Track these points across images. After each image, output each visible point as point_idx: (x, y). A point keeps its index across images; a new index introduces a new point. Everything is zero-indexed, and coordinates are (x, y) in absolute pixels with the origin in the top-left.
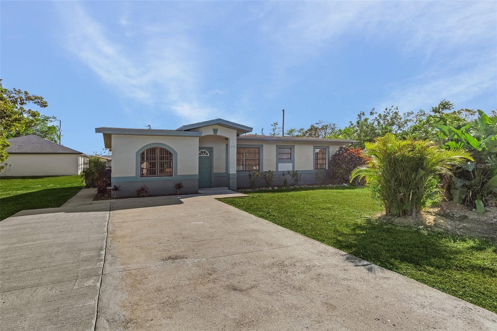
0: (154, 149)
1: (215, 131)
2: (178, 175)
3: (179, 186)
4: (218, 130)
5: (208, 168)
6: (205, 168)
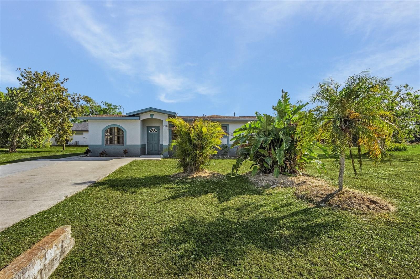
0: (112, 128)
1: (152, 115)
2: (127, 145)
3: (125, 152)
4: (154, 115)
5: (157, 141)
6: (155, 141)
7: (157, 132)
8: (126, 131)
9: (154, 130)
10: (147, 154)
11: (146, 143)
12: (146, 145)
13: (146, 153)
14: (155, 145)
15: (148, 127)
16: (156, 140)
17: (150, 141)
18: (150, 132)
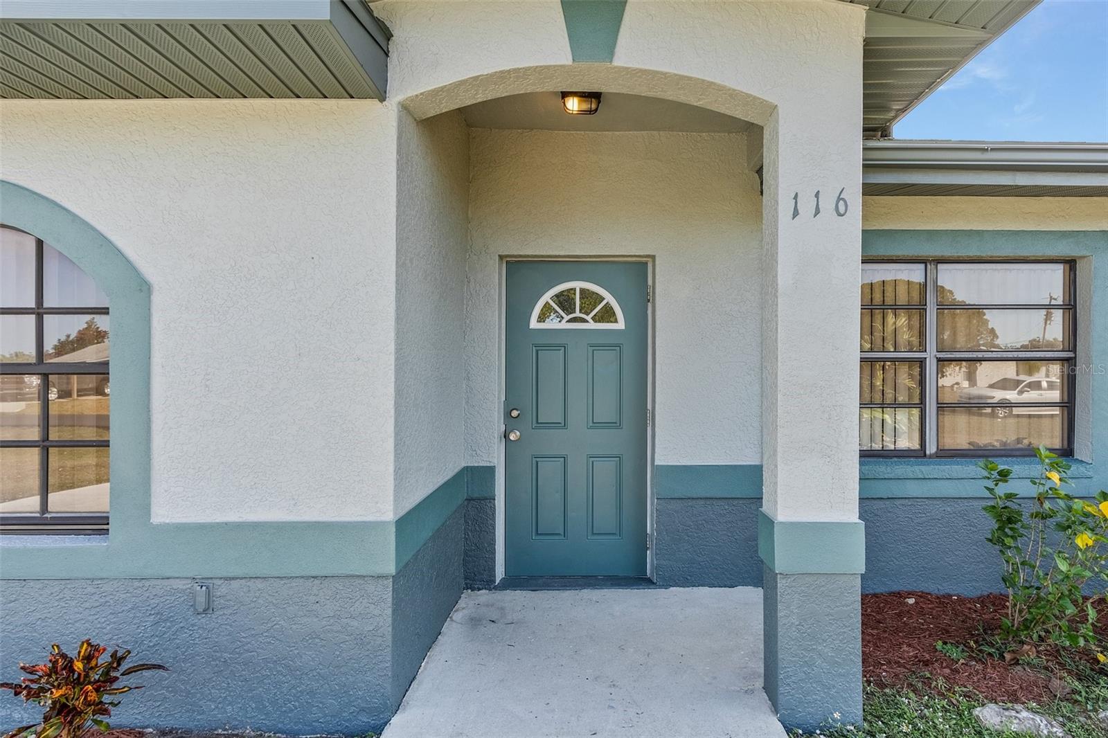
5: (616, 425)
6: (596, 425)
7: (621, 325)
8: (144, 288)
9: (590, 299)
10: (500, 573)
11: (496, 457)
12: (491, 470)
13: (492, 570)
14: (599, 465)
15: (516, 267)
16: (606, 412)
17: (539, 425)
18: (534, 324)
